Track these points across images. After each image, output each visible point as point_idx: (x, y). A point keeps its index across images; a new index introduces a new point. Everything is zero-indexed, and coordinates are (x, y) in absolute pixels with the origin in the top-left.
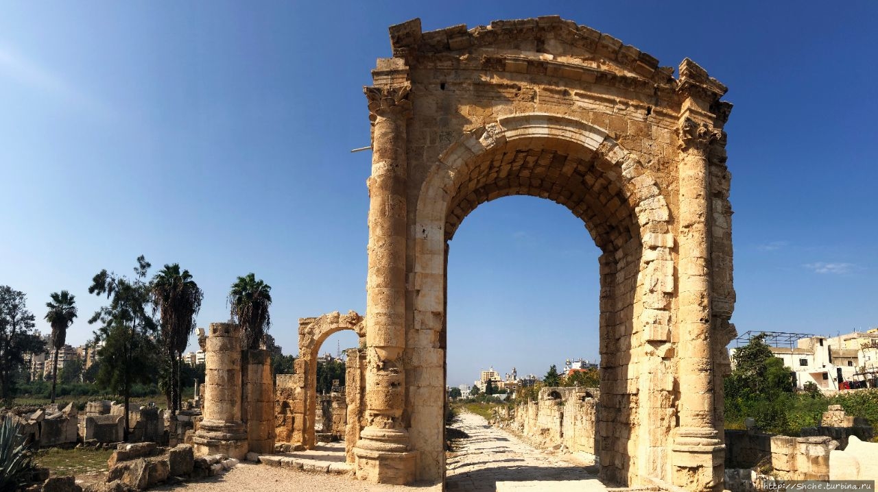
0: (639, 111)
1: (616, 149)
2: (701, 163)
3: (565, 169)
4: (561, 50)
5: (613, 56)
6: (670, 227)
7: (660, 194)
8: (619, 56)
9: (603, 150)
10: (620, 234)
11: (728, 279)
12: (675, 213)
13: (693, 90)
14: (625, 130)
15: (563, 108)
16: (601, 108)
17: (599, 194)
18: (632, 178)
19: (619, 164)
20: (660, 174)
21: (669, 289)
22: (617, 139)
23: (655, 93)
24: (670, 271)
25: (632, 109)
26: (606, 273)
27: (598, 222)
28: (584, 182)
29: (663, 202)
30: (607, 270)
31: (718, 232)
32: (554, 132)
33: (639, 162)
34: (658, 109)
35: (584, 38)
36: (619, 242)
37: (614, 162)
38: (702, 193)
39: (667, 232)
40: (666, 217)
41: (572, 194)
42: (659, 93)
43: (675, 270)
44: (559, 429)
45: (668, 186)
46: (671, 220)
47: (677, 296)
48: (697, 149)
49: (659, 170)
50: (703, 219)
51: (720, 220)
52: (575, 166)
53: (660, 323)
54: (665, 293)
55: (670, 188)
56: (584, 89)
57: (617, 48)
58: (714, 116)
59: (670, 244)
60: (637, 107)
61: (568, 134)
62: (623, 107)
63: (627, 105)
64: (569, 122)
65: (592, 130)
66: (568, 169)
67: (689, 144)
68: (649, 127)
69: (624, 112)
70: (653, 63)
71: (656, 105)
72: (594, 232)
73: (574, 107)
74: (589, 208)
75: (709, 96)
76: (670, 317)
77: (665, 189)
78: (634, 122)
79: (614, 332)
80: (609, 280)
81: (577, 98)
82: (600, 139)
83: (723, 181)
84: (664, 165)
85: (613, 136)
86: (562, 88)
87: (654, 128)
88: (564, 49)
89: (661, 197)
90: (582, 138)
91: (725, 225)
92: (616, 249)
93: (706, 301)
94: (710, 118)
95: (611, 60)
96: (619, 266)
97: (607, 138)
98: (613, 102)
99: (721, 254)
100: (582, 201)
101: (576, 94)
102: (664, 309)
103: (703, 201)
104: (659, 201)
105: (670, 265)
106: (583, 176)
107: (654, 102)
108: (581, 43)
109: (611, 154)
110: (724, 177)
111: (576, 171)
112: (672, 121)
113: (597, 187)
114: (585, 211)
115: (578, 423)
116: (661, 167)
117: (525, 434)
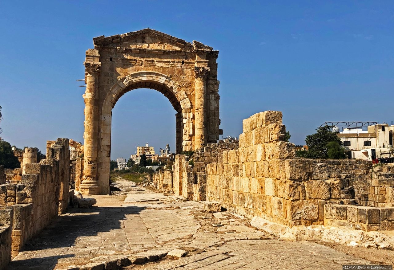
0: (179, 64)
1: (171, 82)
2: (202, 83)
4: (151, 41)
5: (169, 41)
6: (191, 110)
7: (187, 97)
8: (171, 41)
9: (166, 83)
11: (217, 127)
12: (193, 104)
13: (199, 53)
14: (173, 73)
15: (151, 67)
16: (165, 65)
18: (177, 93)
19: (172, 88)
20: (188, 89)
21: (191, 133)
22: (171, 77)
23: (185, 54)
24: (191, 127)
25: (176, 63)
29: (189, 101)
31: (212, 108)
32: (149, 78)
33: (179, 86)
34: (187, 61)
35: (158, 35)
37: (170, 87)
38: (202, 96)
39: (190, 112)
40: (190, 106)
42: (187, 54)
43: (194, 126)
45: (191, 93)
46: (192, 106)
47: (194, 136)
48: (200, 78)
49: (187, 87)
50: (202, 107)
51: (213, 103)
53: (188, 145)
54: (189, 135)
56: (159, 58)
57: (170, 38)
58: (208, 61)
59: (191, 117)
60: (178, 62)
61: (154, 78)
62: (173, 63)
63: (174, 62)
64: (154, 74)
65: (162, 75)
67: (197, 76)
68: (183, 70)
69: (173, 66)
70: (183, 42)
73: (156, 67)
76: (192, 143)
77: (190, 96)
78: (177, 69)
81: (156, 63)
82: (165, 79)
83: (215, 86)
84: (189, 85)
85: (169, 76)
86: (152, 59)
87: (185, 70)
88: (152, 40)
89: (188, 99)
90: (158, 79)
91: (216, 105)
93: (203, 137)
94: (206, 62)
97: (167, 78)
98: (169, 62)
99: (213, 117)
101: (156, 61)
102: (189, 141)
103: (202, 99)
105: (191, 124)
107: (185, 58)
108: (157, 37)
109: (169, 84)
110: (216, 84)
112: (192, 65)
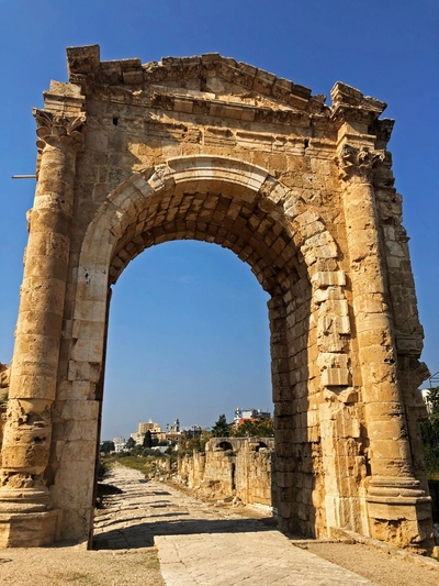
0: (297, 146)
1: (278, 187)
2: (367, 190)
3: (230, 213)
4: (222, 88)
5: (267, 91)
6: (339, 263)
7: (325, 230)
8: (273, 91)
9: (266, 190)
10: (287, 275)
11: (412, 313)
12: (343, 248)
13: (349, 115)
14: (284, 167)
15: (226, 149)
16: (261, 146)
17: (264, 236)
18: (295, 217)
19: (281, 203)
20: (324, 208)
21: (346, 329)
22: (277, 177)
23: (311, 124)
24: (344, 311)
25: (289, 144)
26: (275, 317)
27: (264, 265)
28: (248, 225)
29: (329, 237)
30: (276, 315)
31: (395, 262)
32: (218, 174)
33: (301, 199)
34: (316, 140)
35: (241, 75)
36: (287, 284)
37: (276, 202)
38: (371, 222)
39: (337, 269)
40: (334, 253)
41: (238, 238)
42: (315, 124)
43: (350, 308)
44: (230, 480)
45: (333, 220)
46: (340, 256)
47: (355, 337)
48: (360, 175)
49: (322, 204)
50: (375, 250)
51: (395, 248)
52: (239, 208)
53: (339, 367)
54: (341, 335)
55: (335, 222)
56: (244, 128)
57: (271, 83)
58: (374, 137)
59: (342, 281)
60: (294, 141)
61: (233, 176)
62: (281, 143)
63: (284, 140)
64: (233, 164)
65: (253, 170)
66: (233, 212)
67: (350, 172)
68: (307, 160)
69: (282, 149)
70: (305, 93)
71: (313, 136)
72: (261, 276)
73: (236, 148)
74: (254, 251)
75: (366, 117)
76: (349, 360)
77: (331, 225)
78: (292, 157)
79: (289, 379)
80: (279, 325)
81: (238, 138)
82: (262, 179)
83: (393, 205)
84: (328, 198)
85: (273, 174)
86: (225, 128)
87: (313, 161)
88: (225, 88)
89: (327, 233)
90: (245, 180)
91: (401, 254)
92: (284, 292)
93: (389, 340)
94: (370, 140)
95: (266, 95)
96: (289, 309)
97: (268, 177)
98: (270, 139)
99: (400, 286)
100: (247, 244)
101: (238, 134)
102: (342, 352)
103: (372, 231)
104: (325, 237)
105: (343, 303)
106: (248, 219)
107: (310, 133)
108: (239, 80)
109: (273, 193)
110: (394, 201)
111: (241, 214)
112: (330, 150)
113: (262, 229)
114: (251, 255)
115: (252, 474)
116: (324, 201)
117: (190, 487)
